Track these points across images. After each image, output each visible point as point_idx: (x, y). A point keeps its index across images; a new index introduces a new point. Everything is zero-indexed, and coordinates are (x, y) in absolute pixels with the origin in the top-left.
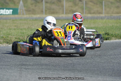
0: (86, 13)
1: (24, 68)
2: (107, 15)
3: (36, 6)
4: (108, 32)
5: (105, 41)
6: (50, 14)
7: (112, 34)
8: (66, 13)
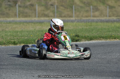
2: (77, 18)
3: (9, 10)
4: (78, 34)
5: (76, 42)
6: (23, 17)
7: (82, 36)
8: (38, 17)
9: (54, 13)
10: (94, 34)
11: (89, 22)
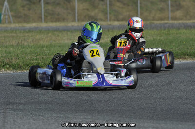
0: (110, 20)
1: (12, 109)
6: (52, 22)
8: (78, 20)
9: (106, 13)
10: (174, 48)
11: (165, 29)
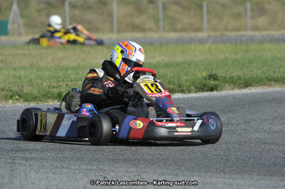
0: (164, 30)
1: (22, 158)
4: (214, 72)
5: (209, 93)
7: (225, 78)
8: (118, 31)
9: (157, 20)
10: (255, 71)
